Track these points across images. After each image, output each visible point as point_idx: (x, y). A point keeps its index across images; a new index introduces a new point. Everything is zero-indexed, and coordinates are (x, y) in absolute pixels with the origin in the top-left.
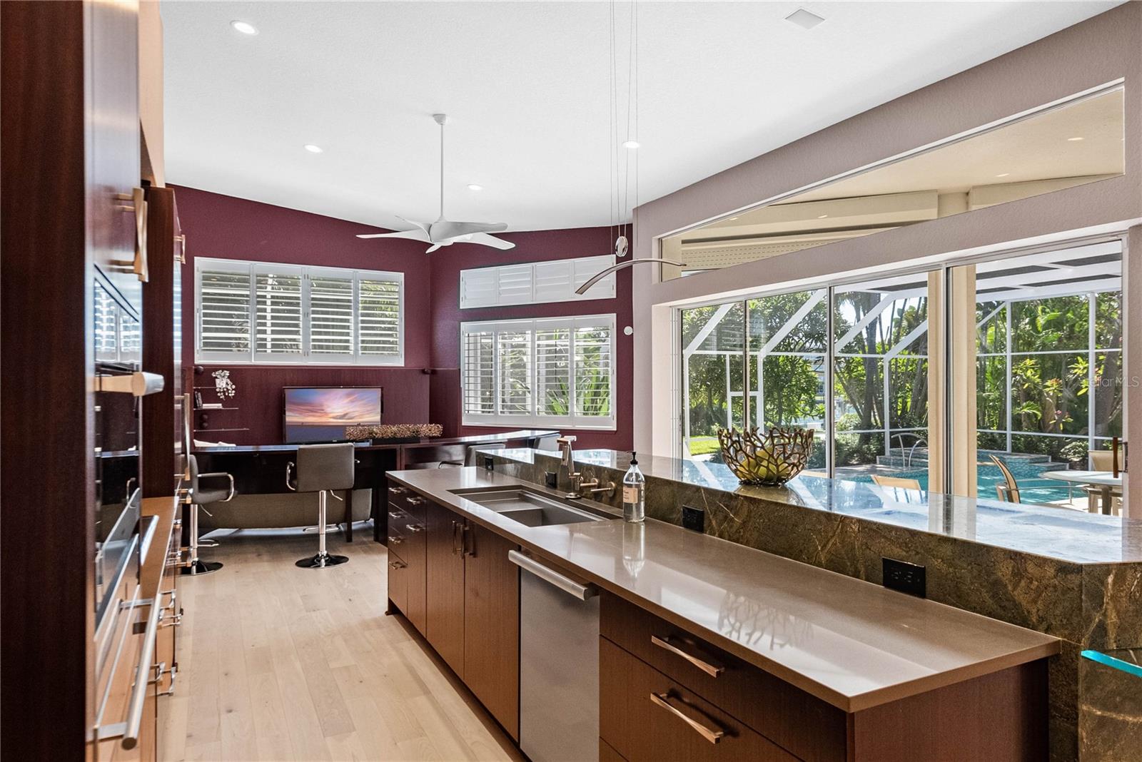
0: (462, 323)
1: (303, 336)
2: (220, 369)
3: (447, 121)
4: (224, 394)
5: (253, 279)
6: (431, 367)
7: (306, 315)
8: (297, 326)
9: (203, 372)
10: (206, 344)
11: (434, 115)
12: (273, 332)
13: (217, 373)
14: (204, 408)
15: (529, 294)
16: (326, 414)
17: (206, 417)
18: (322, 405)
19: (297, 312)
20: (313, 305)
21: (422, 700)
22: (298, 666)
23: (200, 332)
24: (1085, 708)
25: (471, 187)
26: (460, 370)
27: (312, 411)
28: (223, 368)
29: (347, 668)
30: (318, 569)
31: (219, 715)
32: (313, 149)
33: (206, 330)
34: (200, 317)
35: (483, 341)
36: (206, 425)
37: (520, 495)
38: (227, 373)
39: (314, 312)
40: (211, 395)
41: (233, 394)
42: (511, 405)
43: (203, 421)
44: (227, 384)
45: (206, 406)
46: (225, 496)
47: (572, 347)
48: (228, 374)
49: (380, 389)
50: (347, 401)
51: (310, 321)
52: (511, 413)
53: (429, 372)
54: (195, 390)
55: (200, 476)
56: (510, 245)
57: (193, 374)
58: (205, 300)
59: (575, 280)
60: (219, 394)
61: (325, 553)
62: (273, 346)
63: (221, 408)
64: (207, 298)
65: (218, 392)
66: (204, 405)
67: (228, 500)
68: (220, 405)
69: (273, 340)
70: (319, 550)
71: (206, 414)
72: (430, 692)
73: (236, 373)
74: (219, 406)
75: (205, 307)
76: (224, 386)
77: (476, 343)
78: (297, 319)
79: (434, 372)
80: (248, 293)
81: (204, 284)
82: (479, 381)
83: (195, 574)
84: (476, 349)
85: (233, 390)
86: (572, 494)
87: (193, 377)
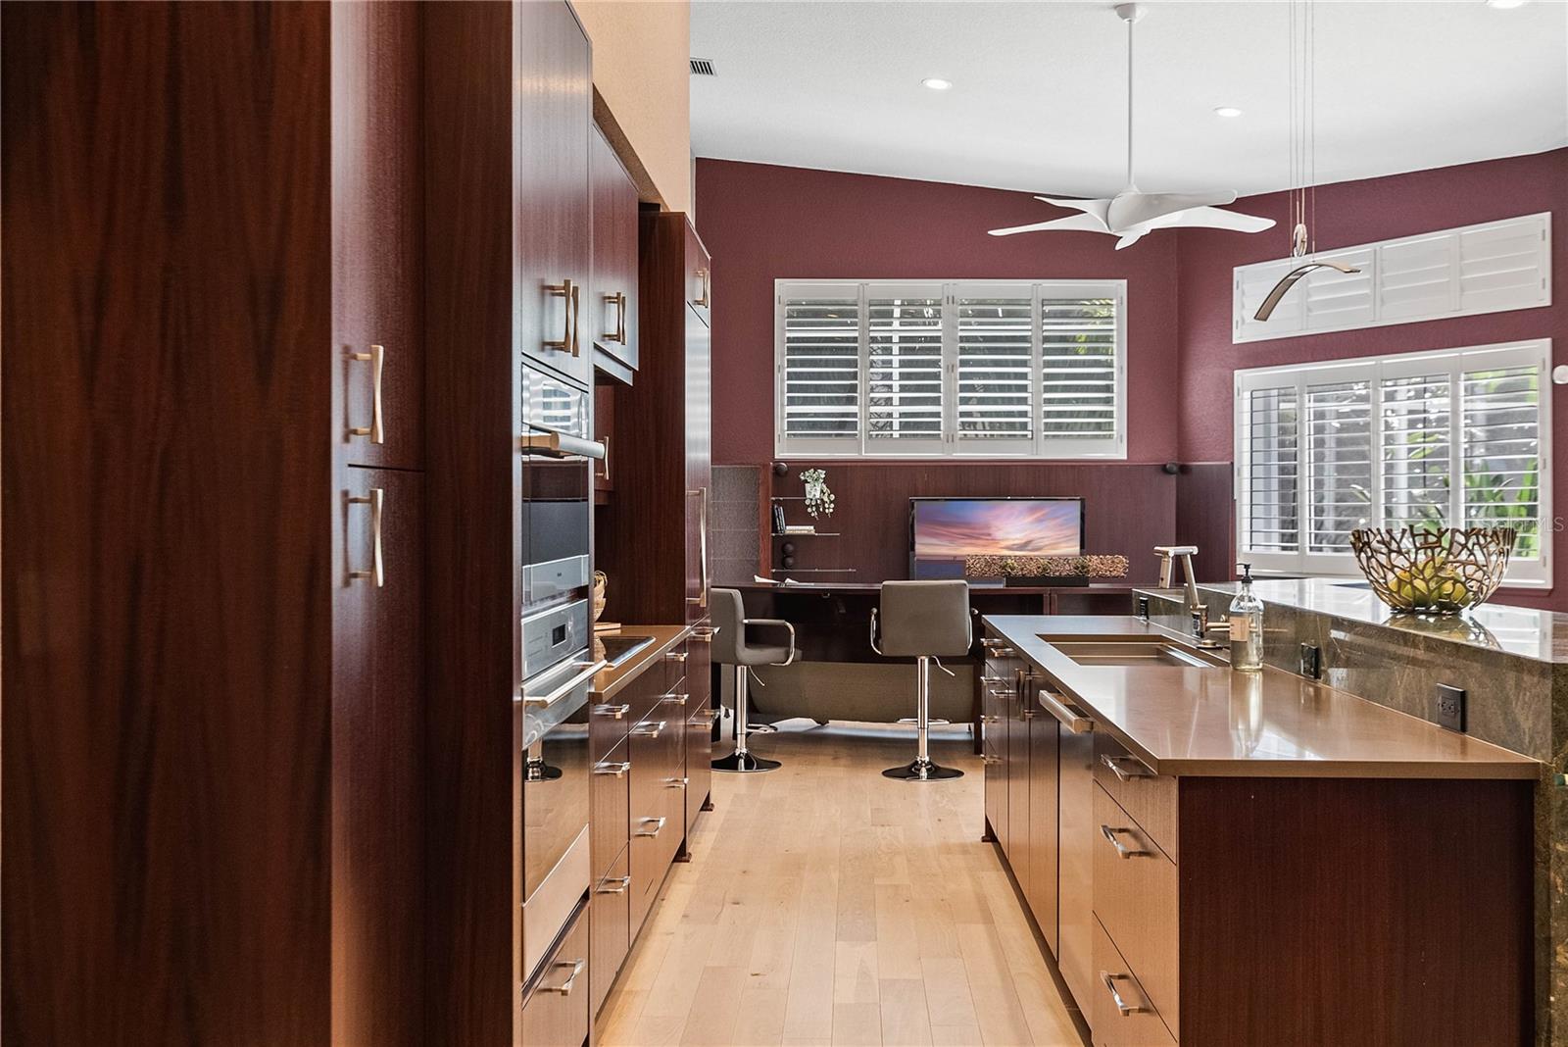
0: (1236, 372)
1: (945, 407)
2: (811, 468)
3: (1140, 13)
4: (818, 509)
5: (863, 310)
6: (1179, 459)
7: (951, 368)
8: (936, 388)
9: (786, 472)
10: (791, 426)
11: (1116, 7)
12: (903, 401)
13: (807, 474)
14: (787, 532)
15: (1368, 306)
16: (995, 541)
17: (790, 547)
18: (988, 527)
19: (935, 364)
20: (963, 351)
21: (979, 930)
22: (835, 876)
23: (782, 405)
24: (1559, 847)
25: (1221, 112)
26: (1232, 463)
27: (970, 537)
28: (816, 465)
29: (897, 887)
30: (914, 783)
31: (723, 905)
32: (937, 84)
33: (792, 401)
34: (782, 380)
35: (1283, 406)
36: (790, 561)
37: (1159, 652)
38: (822, 474)
39: (963, 363)
40: (798, 514)
41: (831, 510)
42: (1338, 536)
43: (785, 554)
44: (822, 491)
45: (791, 530)
46: (783, 658)
47: (1455, 412)
48: (823, 476)
49: (1079, 502)
50: (1030, 519)
51: (956, 379)
52: (1336, 550)
53: (1175, 469)
54: (774, 502)
55: (746, 621)
56: (1266, 224)
57: (770, 475)
58: (791, 351)
59: (1462, 273)
60: (809, 510)
61: (927, 759)
62: (904, 426)
63: (813, 532)
64: (796, 347)
65: (808, 506)
66: (788, 527)
67: (787, 663)
68: (812, 528)
69: (902, 415)
70: (917, 754)
71: (790, 543)
72: (993, 922)
73: (837, 474)
74: (809, 529)
75: (791, 363)
76: (818, 496)
77: (1267, 409)
78: (937, 376)
79: (1184, 470)
80: (856, 334)
81: (790, 324)
82: (1275, 485)
83: (743, 770)
84: (1267, 422)
85: (831, 502)
86: (1208, 641)
87: (770, 480)
